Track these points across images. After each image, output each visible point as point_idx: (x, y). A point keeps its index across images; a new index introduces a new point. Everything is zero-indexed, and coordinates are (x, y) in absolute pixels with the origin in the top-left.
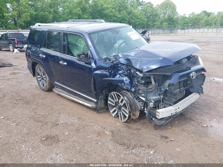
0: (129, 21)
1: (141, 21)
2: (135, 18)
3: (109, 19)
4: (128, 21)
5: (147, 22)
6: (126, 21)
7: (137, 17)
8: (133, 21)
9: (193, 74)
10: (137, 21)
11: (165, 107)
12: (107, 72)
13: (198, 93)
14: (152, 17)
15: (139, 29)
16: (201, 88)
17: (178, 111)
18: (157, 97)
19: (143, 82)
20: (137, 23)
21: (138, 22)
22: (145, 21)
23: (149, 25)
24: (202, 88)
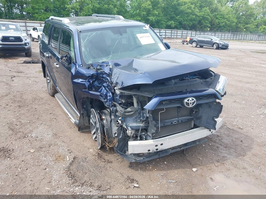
0: (212, 20)
1: (229, 21)
2: (221, 17)
3: (185, 17)
4: (210, 21)
5: (236, 23)
6: (207, 20)
7: (223, 17)
8: (217, 21)
9: (188, 100)
10: (222, 21)
11: (146, 139)
12: (85, 82)
13: (208, 128)
14: (244, 17)
15: (224, 32)
16: (213, 122)
17: (160, 148)
18: (138, 125)
19: (124, 102)
20: (222, 25)
21: (223, 23)
22: (233, 22)
23: (239, 28)
24: (216, 122)
